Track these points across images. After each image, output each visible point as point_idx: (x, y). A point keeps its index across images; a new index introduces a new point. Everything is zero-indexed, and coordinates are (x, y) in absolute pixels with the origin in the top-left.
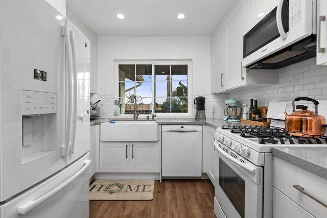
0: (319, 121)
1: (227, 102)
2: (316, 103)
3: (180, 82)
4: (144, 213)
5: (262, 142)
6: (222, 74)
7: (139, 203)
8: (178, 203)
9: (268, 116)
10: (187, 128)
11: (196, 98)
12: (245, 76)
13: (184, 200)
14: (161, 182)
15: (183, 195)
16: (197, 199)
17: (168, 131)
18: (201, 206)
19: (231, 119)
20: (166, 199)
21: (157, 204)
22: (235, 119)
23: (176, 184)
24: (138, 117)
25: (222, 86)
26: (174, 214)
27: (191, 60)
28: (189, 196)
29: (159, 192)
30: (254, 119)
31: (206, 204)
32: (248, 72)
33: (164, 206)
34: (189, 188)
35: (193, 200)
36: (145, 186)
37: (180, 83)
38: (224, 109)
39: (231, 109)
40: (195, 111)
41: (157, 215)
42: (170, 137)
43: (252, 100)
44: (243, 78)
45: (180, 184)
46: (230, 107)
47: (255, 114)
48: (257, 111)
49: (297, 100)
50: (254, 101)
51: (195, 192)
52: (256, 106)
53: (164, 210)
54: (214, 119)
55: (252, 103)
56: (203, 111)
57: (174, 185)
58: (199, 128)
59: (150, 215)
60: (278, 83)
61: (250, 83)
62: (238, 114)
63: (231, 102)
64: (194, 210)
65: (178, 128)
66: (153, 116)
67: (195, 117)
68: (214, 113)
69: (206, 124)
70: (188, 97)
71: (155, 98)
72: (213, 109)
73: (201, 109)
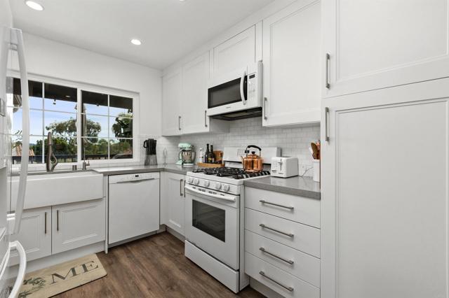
0: (261, 161)
1: (180, 145)
2: (260, 150)
4: (104, 292)
5: (238, 178)
6: (180, 117)
7: (89, 286)
8: (144, 265)
9: (224, 159)
10: (142, 176)
11: (146, 141)
12: (208, 123)
13: (149, 259)
14: (107, 252)
15: (146, 255)
16: (162, 253)
17: (118, 183)
18: (169, 257)
19: (186, 163)
20: (126, 266)
21: (116, 276)
22: (189, 163)
23: (129, 248)
25: (180, 129)
26: (145, 276)
27: (138, 93)
28: (152, 253)
29: (110, 264)
30: (211, 162)
31: (174, 253)
32: (210, 120)
33: (127, 273)
34: (149, 247)
35: (158, 255)
36: (84, 266)
37: (117, 120)
38: (178, 153)
39: (186, 153)
40: (144, 156)
41: (125, 286)
42: (121, 191)
43: (208, 145)
44: (206, 126)
45: (135, 246)
46: (184, 151)
47: (211, 157)
48: (212, 155)
49: (249, 147)
50: (210, 146)
51: (157, 247)
52: (212, 150)
53: (130, 278)
54: (165, 164)
55: (208, 148)
56: (154, 156)
57: (128, 250)
58: (156, 175)
59: (114, 290)
60: (229, 132)
61: (212, 130)
62: (193, 158)
63: (186, 146)
64: (165, 263)
65: (131, 177)
66: (85, 165)
67: (144, 163)
68: (165, 157)
69: (164, 170)
70: (133, 138)
71: (82, 139)
72: (164, 153)
73: (151, 154)
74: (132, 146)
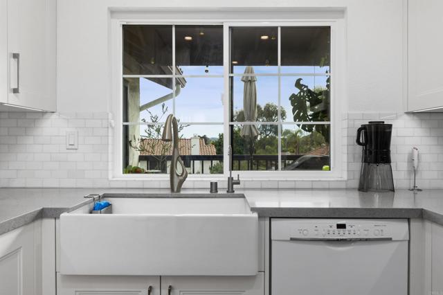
3: (298, 81)
10: (357, 228)
11: (363, 128)
17: (292, 239)
24: (185, 185)
37: (298, 84)
40: (358, 166)
56: (386, 166)
58: (397, 229)
65: (326, 228)
66: (232, 182)
67: (356, 184)
68: (414, 171)
69: (421, 215)
70: (332, 123)
71: (232, 126)
72: (411, 160)
73: (377, 161)
74: (328, 140)
